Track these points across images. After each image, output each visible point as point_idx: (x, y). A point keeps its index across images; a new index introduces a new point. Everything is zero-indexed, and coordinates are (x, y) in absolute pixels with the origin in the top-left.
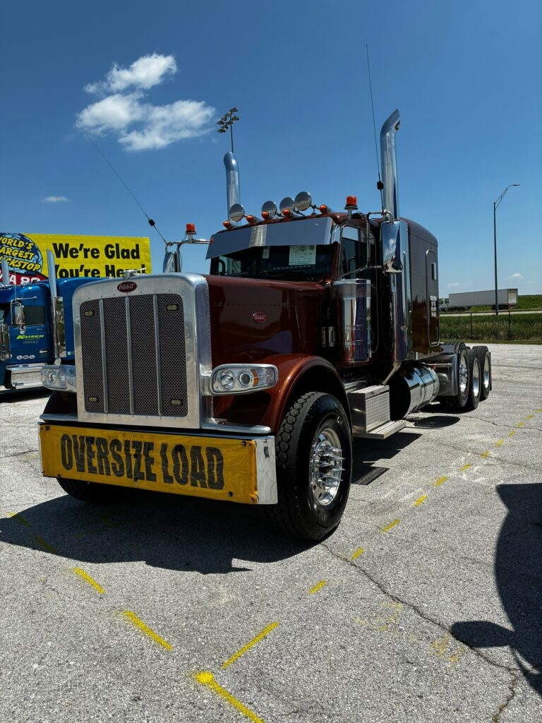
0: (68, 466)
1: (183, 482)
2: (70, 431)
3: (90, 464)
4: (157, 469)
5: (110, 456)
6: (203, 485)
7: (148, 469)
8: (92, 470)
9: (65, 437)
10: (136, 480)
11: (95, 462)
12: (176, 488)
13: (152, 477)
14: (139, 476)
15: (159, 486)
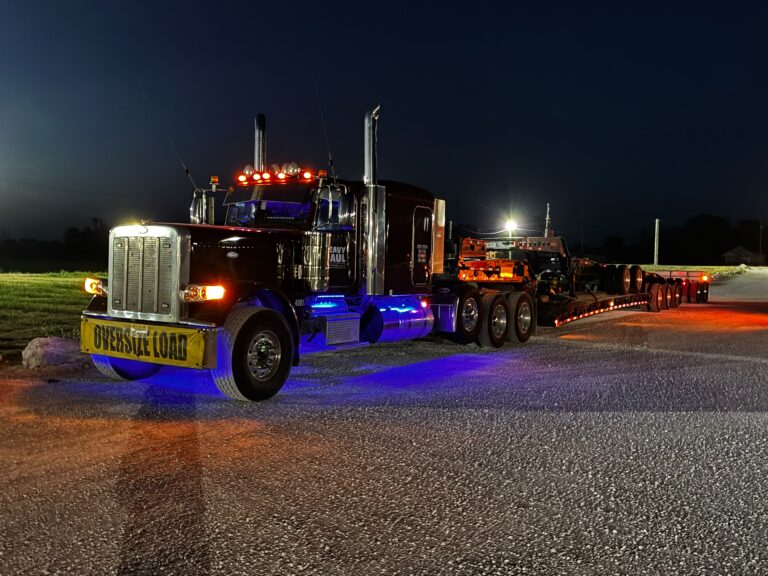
0: (98, 347)
1: (165, 356)
2: (100, 323)
3: (112, 345)
4: (150, 348)
5: (124, 340)
6: (176, 358)
7: (146, 349)
8: (113, 349)
9: (98, 326)
10: (138, 355)
11: (115, 344)
12: (161, 361)
13: (148, 354)
14: (140, 353)
15: (151, 359)
